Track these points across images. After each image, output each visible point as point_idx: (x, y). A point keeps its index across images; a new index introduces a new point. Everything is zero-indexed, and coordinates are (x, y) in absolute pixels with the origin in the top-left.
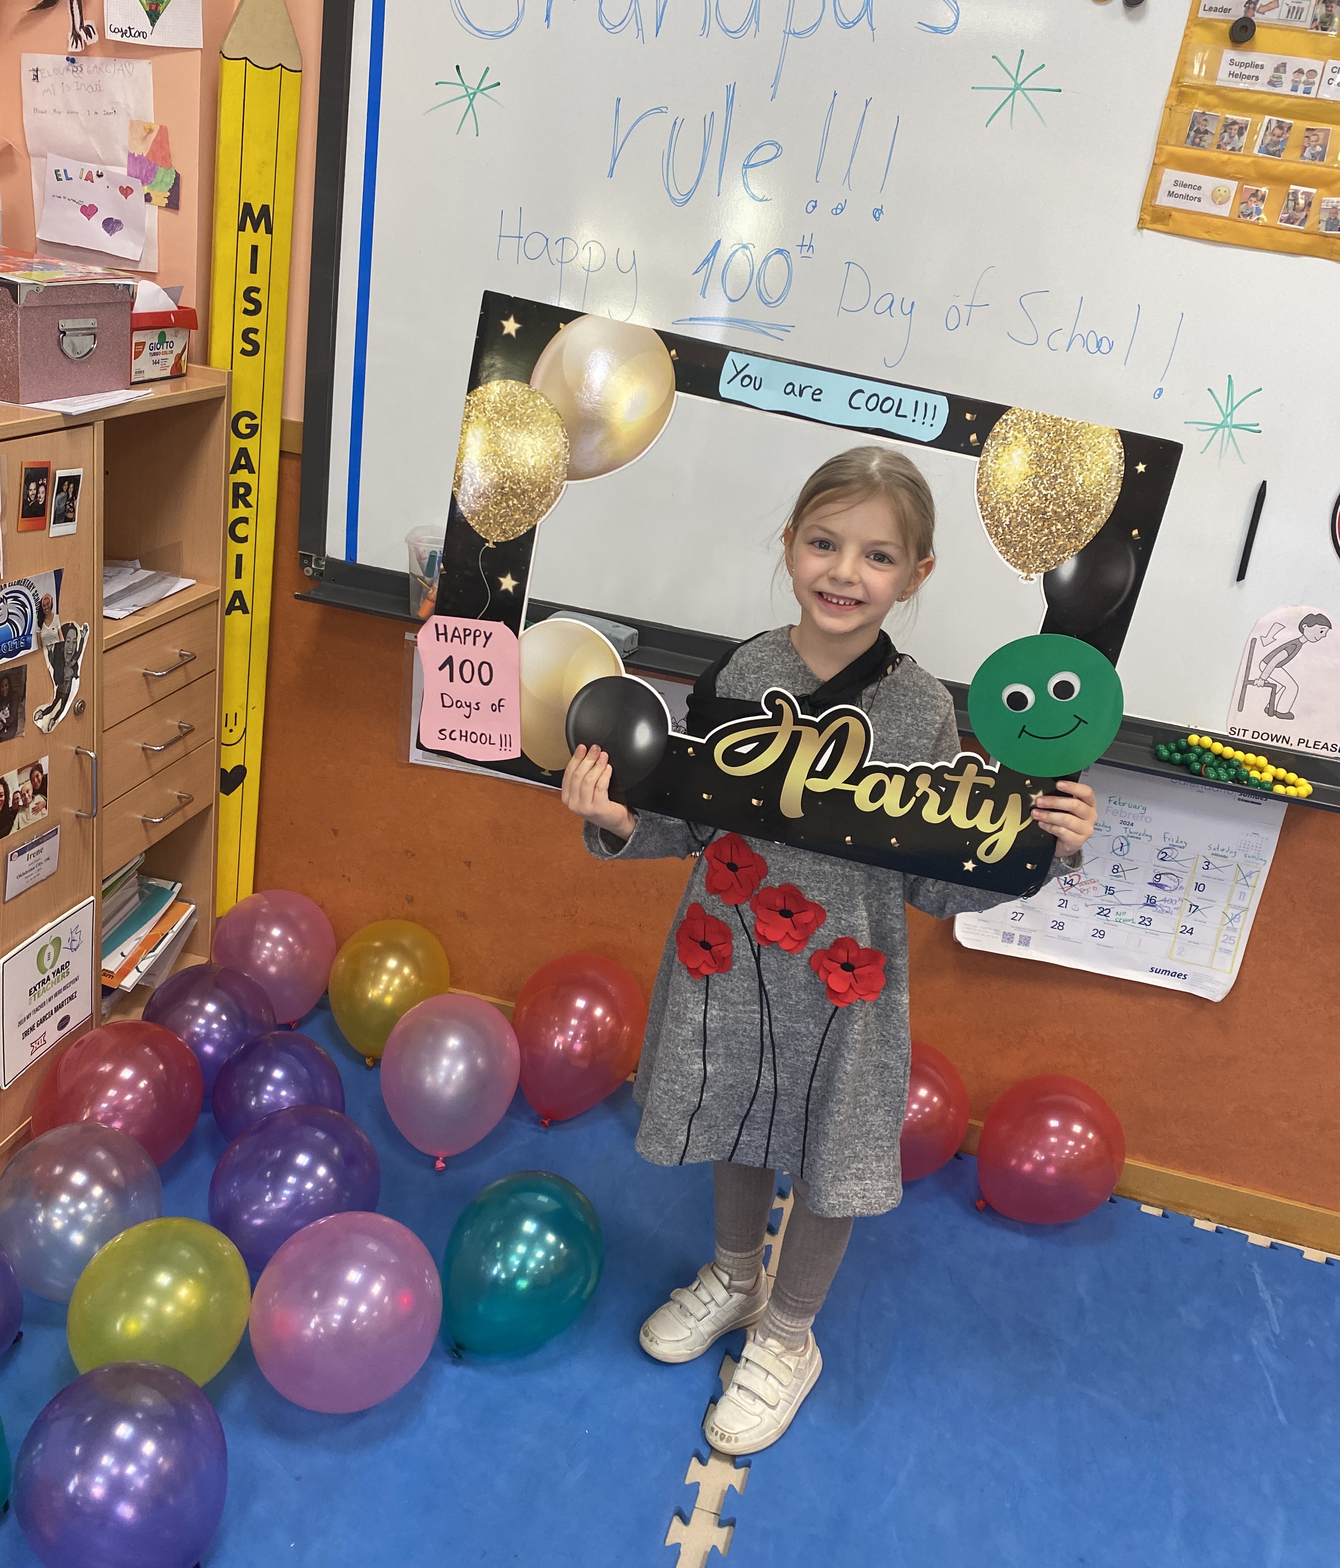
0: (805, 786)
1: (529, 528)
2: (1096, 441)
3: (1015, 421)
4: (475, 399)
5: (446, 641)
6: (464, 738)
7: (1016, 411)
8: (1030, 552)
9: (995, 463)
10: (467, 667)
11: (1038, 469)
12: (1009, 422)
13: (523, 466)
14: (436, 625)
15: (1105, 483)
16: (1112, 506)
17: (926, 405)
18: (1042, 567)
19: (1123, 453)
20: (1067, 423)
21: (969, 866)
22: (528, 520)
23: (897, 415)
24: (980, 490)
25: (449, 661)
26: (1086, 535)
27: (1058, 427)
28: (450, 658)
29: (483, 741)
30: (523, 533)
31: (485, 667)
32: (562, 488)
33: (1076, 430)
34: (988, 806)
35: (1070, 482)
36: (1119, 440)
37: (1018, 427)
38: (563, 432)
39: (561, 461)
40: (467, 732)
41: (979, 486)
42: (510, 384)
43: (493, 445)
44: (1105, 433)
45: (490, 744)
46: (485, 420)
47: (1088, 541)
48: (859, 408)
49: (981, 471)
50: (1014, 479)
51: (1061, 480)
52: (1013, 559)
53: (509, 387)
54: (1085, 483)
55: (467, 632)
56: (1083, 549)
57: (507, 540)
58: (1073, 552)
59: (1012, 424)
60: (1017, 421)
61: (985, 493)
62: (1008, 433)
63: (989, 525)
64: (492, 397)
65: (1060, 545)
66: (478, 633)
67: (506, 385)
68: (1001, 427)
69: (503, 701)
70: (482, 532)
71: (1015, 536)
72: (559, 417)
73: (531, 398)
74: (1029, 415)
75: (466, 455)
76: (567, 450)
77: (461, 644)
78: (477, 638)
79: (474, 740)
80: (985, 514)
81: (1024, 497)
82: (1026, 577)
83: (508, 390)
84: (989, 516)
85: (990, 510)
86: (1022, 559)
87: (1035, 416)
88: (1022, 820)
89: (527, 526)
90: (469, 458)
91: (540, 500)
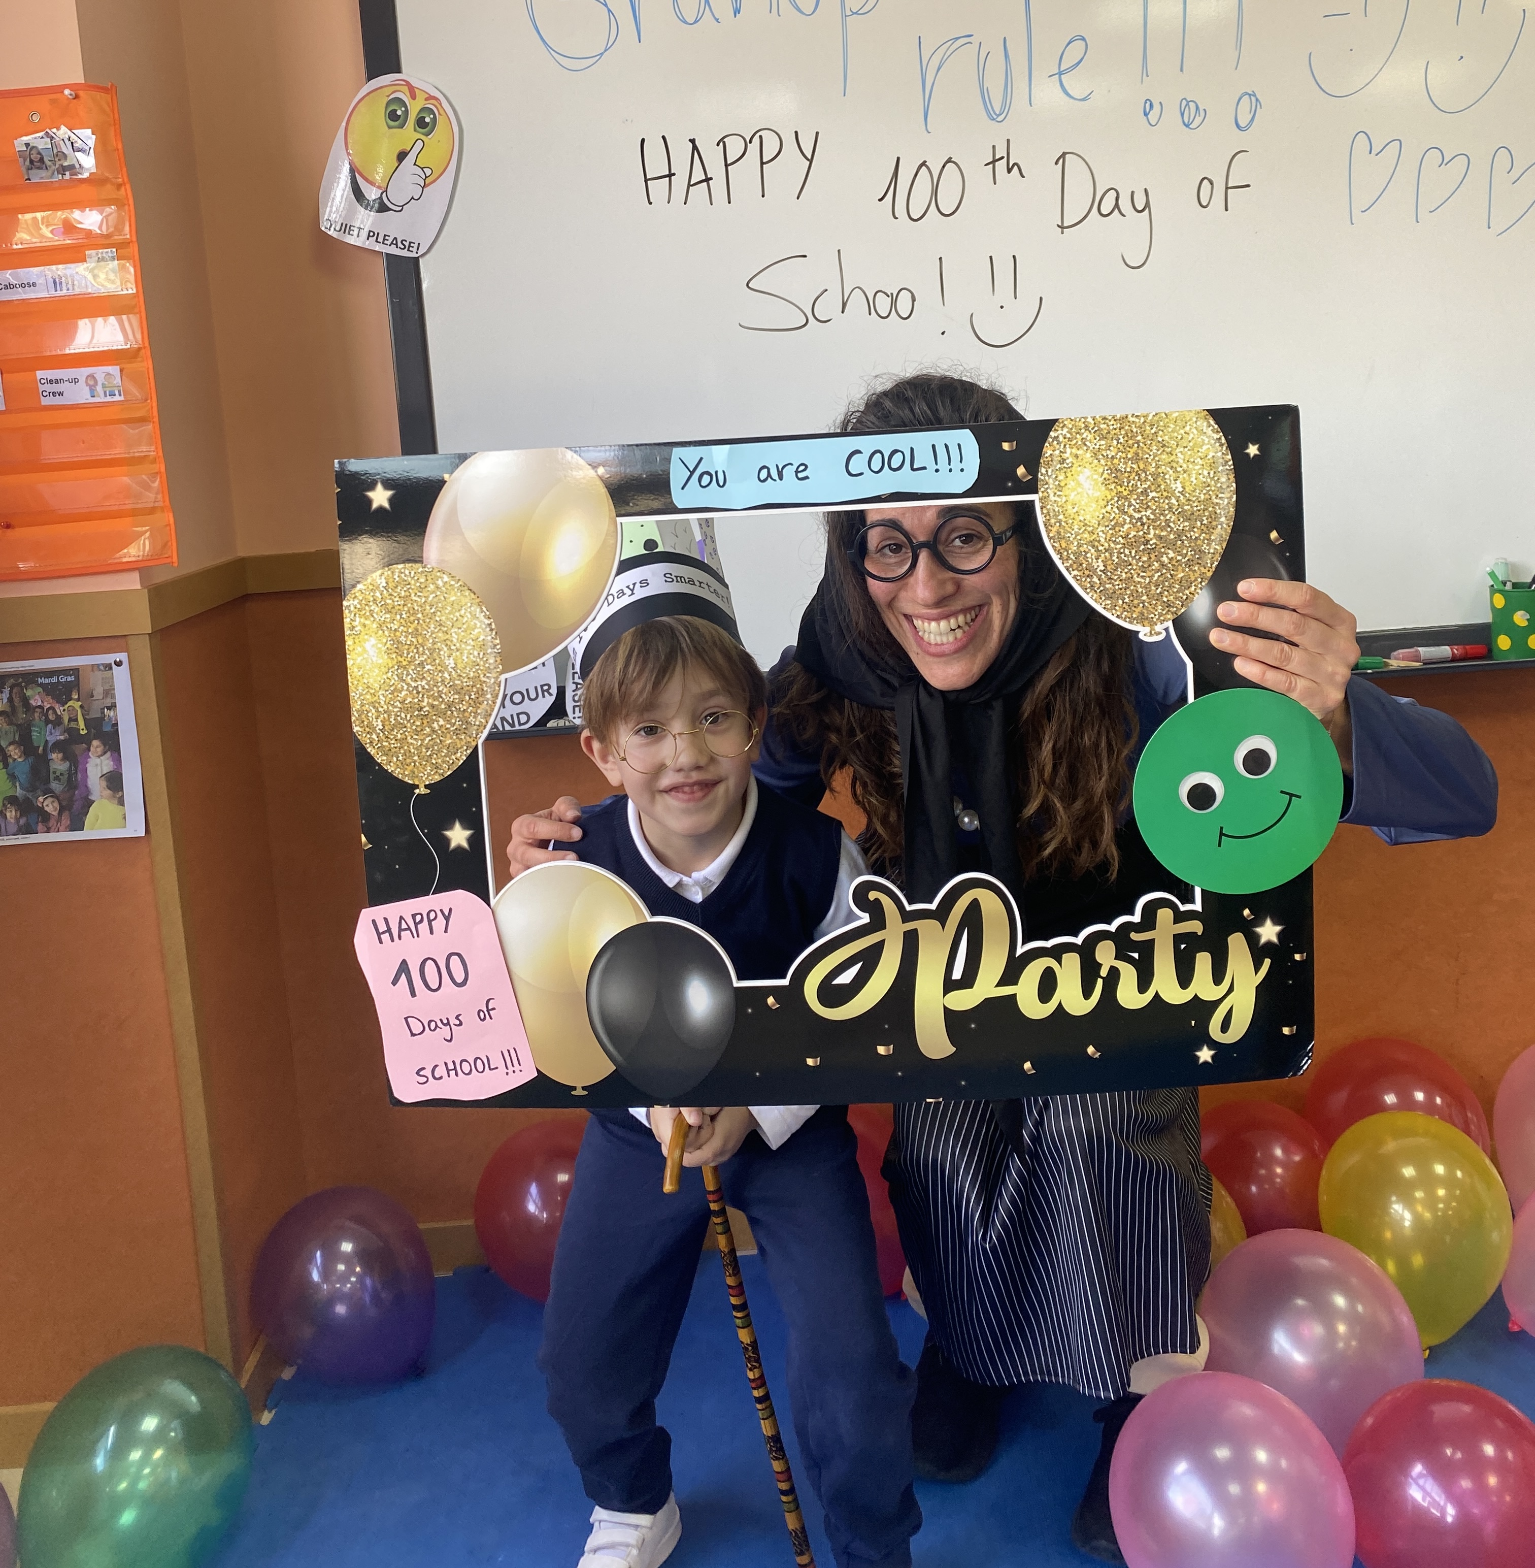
0: (944, 1006)
1: (469, 752)
2: (1182, 432)
3: (1068, 435)
4: (356, 602)
5: (393, 940)
6: (452, 1073)
7: (1066, 422)
8: (1145, 598)
9: (1059, 496)
10: (430, 967)
11: (1119, 487)
12: (1061, 438)
13: (440, 671)
14: (374, 921)
15: (1214, 482)
16: (1232, 510)
17: (946, 446)
18: (1167, 613)
19: (1223, 438)
20: (1137, 420)
21: (1205, 1055)
22: (463, 743)
23: (913, 469)
24: (1051, 535)
25: (404, 967)
26: (1210, 556)
27: (1127, 428)
28: (404, 962)
29: (480, 1068)
30: (462, 761)
31: (455, 960)
32: (499, 686)
33: (1152, 425)
34: (1203, 962)
35: (1165, 494)
36: (1212, 422)
37: (1074, 442)
38: (482, 611)
39: (489, 651)
40: (454, 1062)
41: (1048, 531)
42: (397, 570)
43: (394, 656)
44: (1191, 419)
45: (490, 1069)
46: (375, 626)
47: (1216, 563)
48: (861, 474)
49: (1045, 511)
50: (1091, 509)
51: (1152, 495)
52: (1125, 613)
53: (397, 574)
54: (1187, 489)
55: (418, 918)
56: (1212, 576)
57: (442, 778)
58: (1201, 582)
59: (1067, 440)
60: (1071, 435)
61: (1059, 537)
62: (1066, 453)
63: (1078, 578)
64: (378, 594)
65: (1181, 578)
66: (432, 915)
67: (393, 572)
68: (1052, 448)
69: (491, 1001)
70: (406, 776)
71: (1117, 583)
72: (472, 595)
73: (430, 580)
74: (1084, 423)
75: (361, 679)
76: (494, 633)
77: (414, 937)
78: (433, 923)
79: (467, 1072)
80: (1068, 565)
81: (1113, 528)
82: (1151, 632)
83: (397, 579)
84: (1075, 566)
85: (1074, 558)
86: (1137, 610)
87: (1093, 422)
88: (1257, 969)
89: (466, 750)
90: (366, 682)
91: (474, 710)
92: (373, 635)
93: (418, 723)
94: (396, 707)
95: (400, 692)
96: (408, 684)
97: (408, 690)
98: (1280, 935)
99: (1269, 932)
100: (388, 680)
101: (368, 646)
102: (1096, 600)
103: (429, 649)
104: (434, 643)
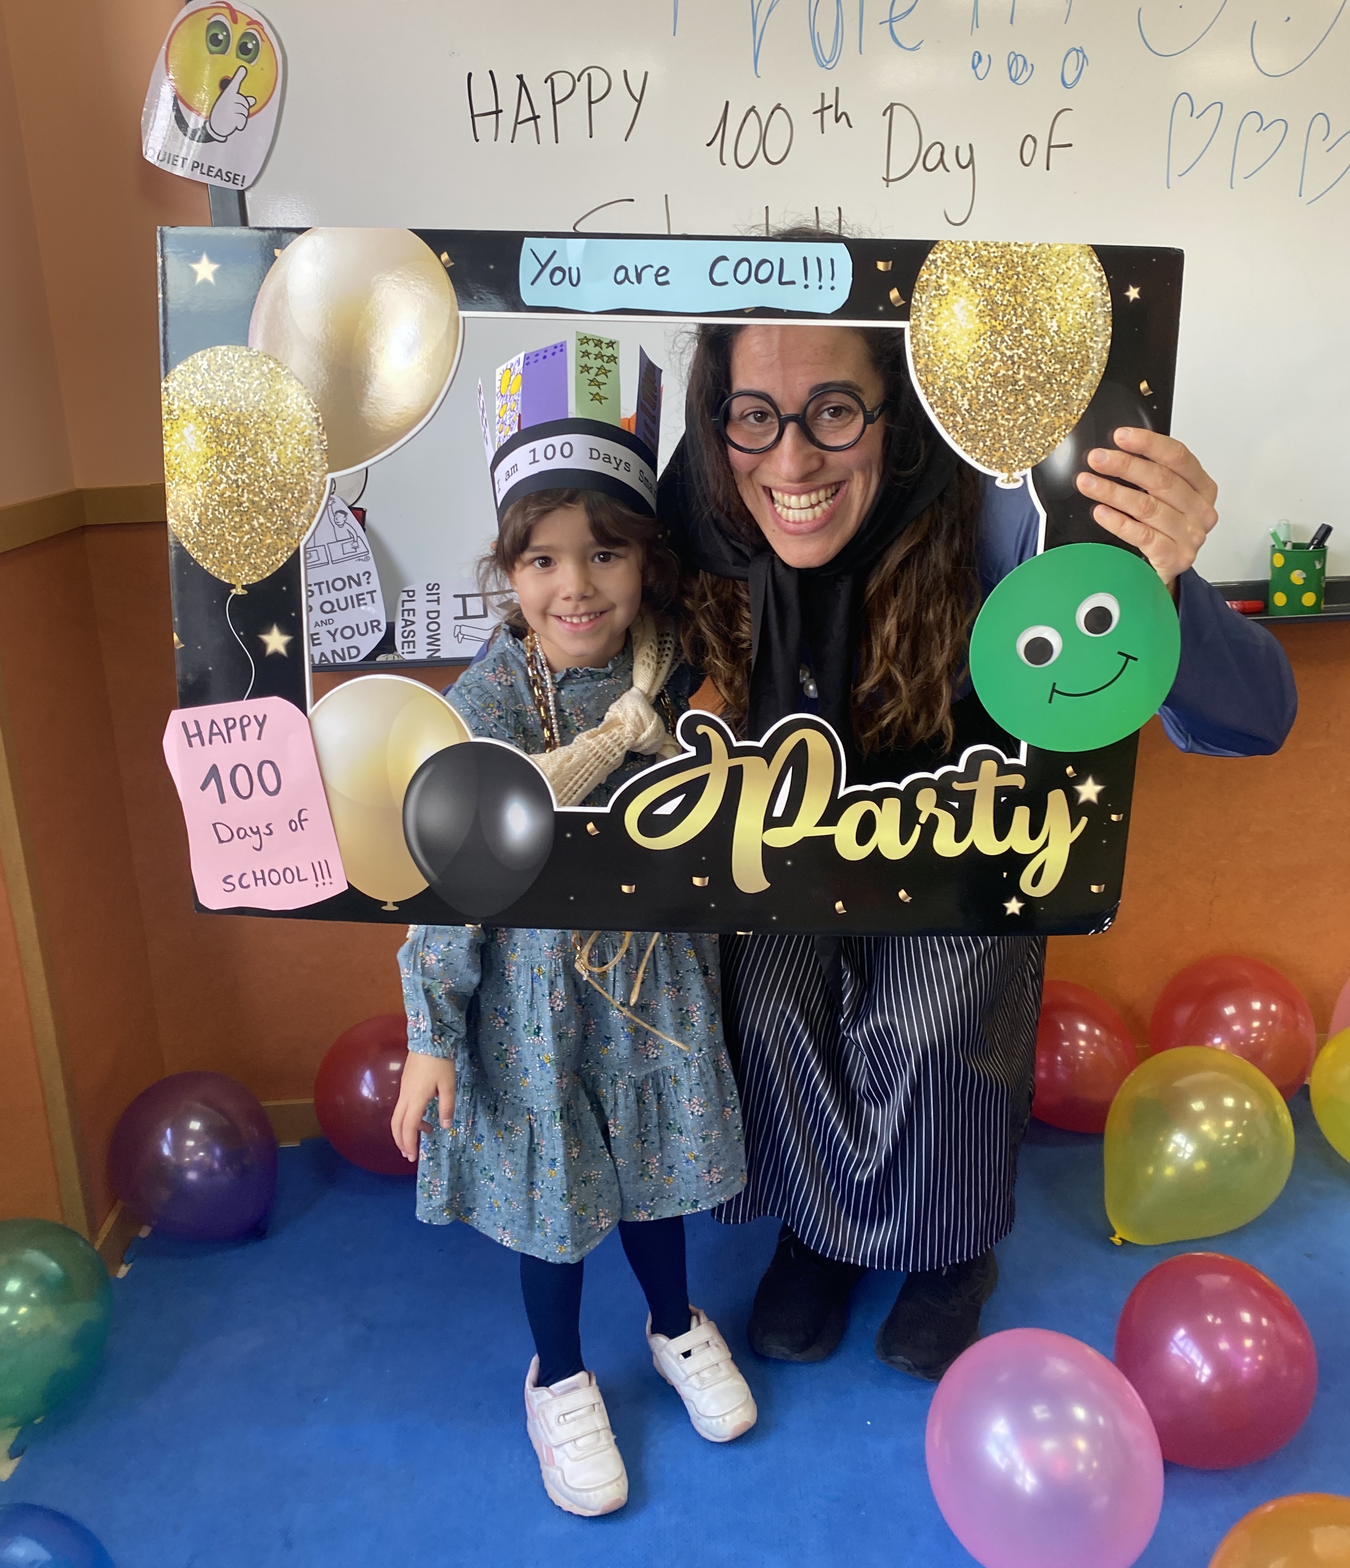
0: (763, 843)
1: (289, 553)
2: (1064, 266)
3: (947, 260)
4: (175, 384)
5: (203, 744)
6: (260, 882)
7: (946, 245)
8: (1006, 442)
9: (931, 325)
10: (241, 773)
11: (993, 321)
12: (939, 263)
13: (262, 465)
14: (184, 724)
15: (1089, 324)
16: (1105, 355)
17: (819, 260)
18: (1027, 460)
19: (1104, 277)
20: (1019, 250)
21: (1013, 906)
22: (284, 544)
23: (781, 283)
24: (918, 367)
25: (214, 772)
26: (1077, 402)
27: (1008, 257)
28: (214, 768)
29: (289, 879)
30: (282, 563)
31: (267, 769)
32: (325, 486)
33: (1034, 257)
34: (1022, 815)
35: (1040, 332)
36: (1095, 259)
37: (953, 267)
38: (309, 403)
39: (316, 447)
40: (262, 872)
41: (916, 363)
42: (220, 352)
43: (213, 445)
44: (1074, 254)
45: (300, 880)
46: (194, 411)
47: (1083, 411)
48: (726, 283)
49: (915, 341)
50: (963, 342)
51: (1028, 331)
52: (985, 457)
53: (220, 356)
54: (1062, 329)
55: (231, 723)
56: (1078, 424)
57: (260, 579)
58: (1065, 430)
59: (944, 265)
60: (950, 259)
61: (926, 370)
62: (942, 278)
63: (942, 416)
64: (198, 377)
65: (1046, 423)
66: (246, 721)
67: (215, 354)
68: (929, 272)
69: (304, 812)
70: (222, 574)
71: (980, 424)
72: (300, 386)
73: (255, 365)
74: (965, 247)
75: (178, 468)
76: (321, 428)
77: (225, 742)
78: (246, 729)
79: (275, 880)
80: (933, 401)
81: (983, 365)
82: (1008, 479)
83: (220, 362)
84: (939, 403)
85: (939, 394)
86: (998, 454)
87: (973, 247)
88: (1074, 825)
89: (287, 552)
90: (183, 471)
91: (297, 510)
92: (192, 421)
93: (237, 519)
94: (214, 500)
95: (219, 485)
96: (228, 477)
97: (227, 483)
98: (1100, 795)
99: (1089, 791)
100: (206, 471)
101: (186, 432)
102: (956, 441)
103: (251, 441)
104: (257, 434)
